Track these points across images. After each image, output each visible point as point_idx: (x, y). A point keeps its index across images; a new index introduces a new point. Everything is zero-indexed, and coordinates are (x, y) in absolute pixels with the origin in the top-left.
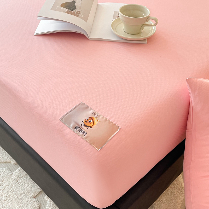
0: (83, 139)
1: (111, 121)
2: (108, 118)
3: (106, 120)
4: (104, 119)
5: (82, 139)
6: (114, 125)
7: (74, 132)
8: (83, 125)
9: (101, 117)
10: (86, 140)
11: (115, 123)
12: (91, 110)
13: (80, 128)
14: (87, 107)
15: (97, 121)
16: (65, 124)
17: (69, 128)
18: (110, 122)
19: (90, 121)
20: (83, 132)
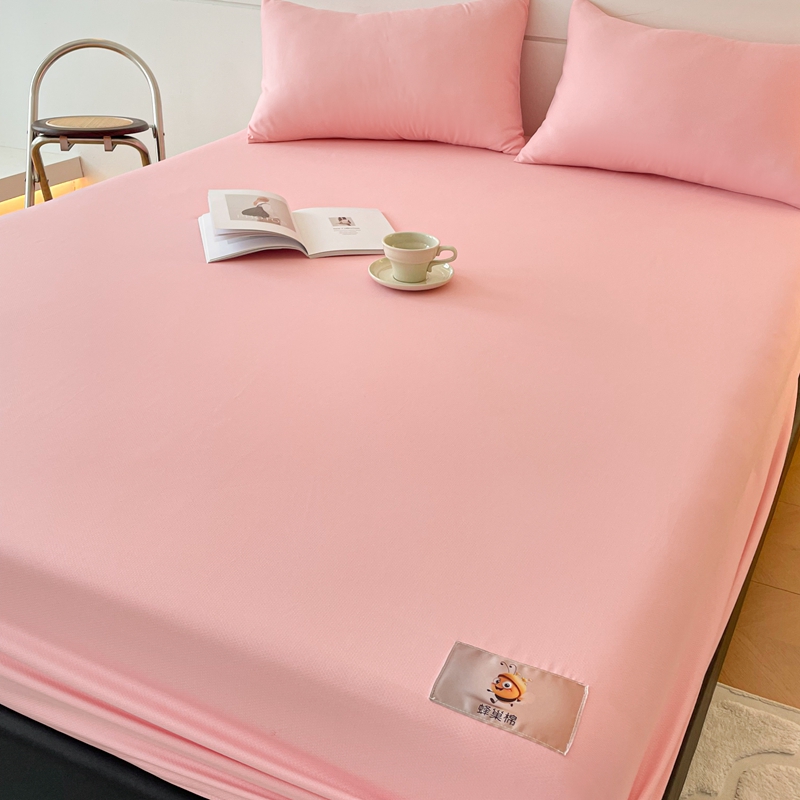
0: (514, 733)
1: (555, 672)
2: (545, 668)
3: (544, 674)
4: (537, 672)
5: (510, 735)
6: (568, 682)
7: (482, 721)
8: (495, 699)
9: (526, 669)
10: (522, 734)
11: (567, 676)
12: (491, 655)
13: (492, 709)
14: (479, 653)
15: (523, 680)
16: (448, 708)
17: (465, 714)
18: (556, 677)
19: (506, 685)
20: (504, 715)
